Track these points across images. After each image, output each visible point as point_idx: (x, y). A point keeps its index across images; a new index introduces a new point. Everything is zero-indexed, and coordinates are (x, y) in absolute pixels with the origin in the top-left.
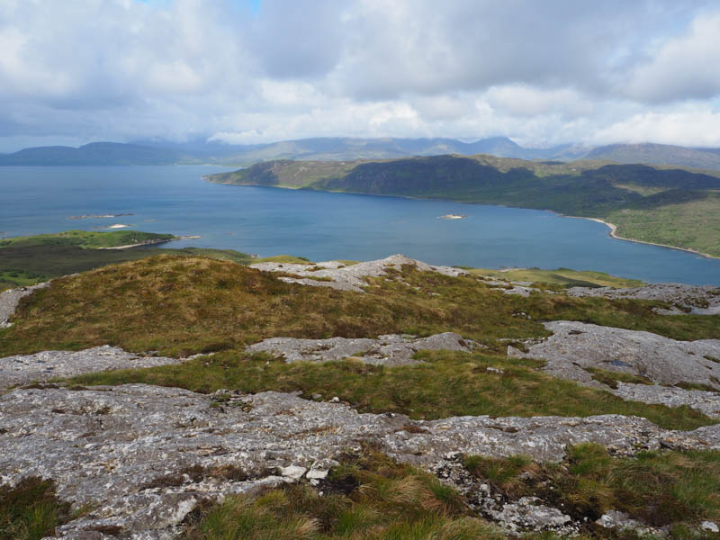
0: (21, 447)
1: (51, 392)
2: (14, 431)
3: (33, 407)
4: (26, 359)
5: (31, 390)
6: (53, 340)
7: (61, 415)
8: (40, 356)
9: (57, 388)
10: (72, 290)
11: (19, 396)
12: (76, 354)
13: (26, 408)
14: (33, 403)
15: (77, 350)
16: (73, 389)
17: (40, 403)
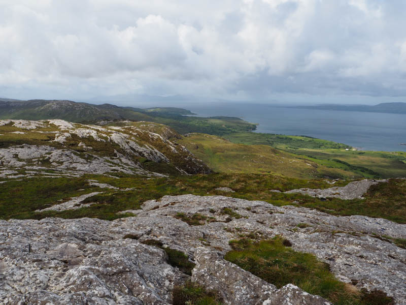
0: (373, 270)
1: (387, 244)
2: (368, 259)
3: (378, 249)
4: (371, 220)
5: (377, 239)
6: (385, 213)
7: (394, 260)
8: (378, 220)
9: (390, 242)
10: (401, 187)
11: (370, 240)
12: (399, 225)
13: (374, 249)
14: (378, 247)
15: (400, 223)
16: (399, 246)
17: (381, 248)
